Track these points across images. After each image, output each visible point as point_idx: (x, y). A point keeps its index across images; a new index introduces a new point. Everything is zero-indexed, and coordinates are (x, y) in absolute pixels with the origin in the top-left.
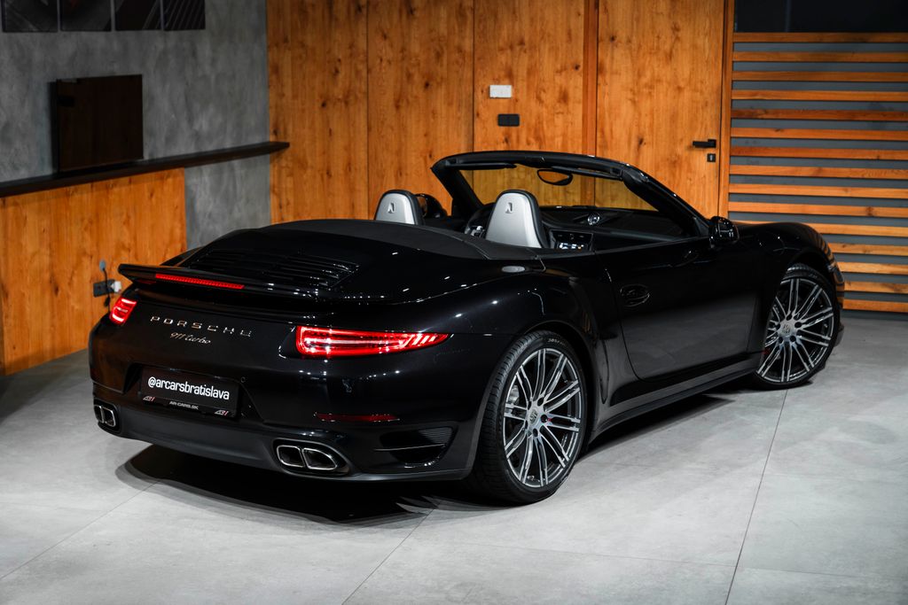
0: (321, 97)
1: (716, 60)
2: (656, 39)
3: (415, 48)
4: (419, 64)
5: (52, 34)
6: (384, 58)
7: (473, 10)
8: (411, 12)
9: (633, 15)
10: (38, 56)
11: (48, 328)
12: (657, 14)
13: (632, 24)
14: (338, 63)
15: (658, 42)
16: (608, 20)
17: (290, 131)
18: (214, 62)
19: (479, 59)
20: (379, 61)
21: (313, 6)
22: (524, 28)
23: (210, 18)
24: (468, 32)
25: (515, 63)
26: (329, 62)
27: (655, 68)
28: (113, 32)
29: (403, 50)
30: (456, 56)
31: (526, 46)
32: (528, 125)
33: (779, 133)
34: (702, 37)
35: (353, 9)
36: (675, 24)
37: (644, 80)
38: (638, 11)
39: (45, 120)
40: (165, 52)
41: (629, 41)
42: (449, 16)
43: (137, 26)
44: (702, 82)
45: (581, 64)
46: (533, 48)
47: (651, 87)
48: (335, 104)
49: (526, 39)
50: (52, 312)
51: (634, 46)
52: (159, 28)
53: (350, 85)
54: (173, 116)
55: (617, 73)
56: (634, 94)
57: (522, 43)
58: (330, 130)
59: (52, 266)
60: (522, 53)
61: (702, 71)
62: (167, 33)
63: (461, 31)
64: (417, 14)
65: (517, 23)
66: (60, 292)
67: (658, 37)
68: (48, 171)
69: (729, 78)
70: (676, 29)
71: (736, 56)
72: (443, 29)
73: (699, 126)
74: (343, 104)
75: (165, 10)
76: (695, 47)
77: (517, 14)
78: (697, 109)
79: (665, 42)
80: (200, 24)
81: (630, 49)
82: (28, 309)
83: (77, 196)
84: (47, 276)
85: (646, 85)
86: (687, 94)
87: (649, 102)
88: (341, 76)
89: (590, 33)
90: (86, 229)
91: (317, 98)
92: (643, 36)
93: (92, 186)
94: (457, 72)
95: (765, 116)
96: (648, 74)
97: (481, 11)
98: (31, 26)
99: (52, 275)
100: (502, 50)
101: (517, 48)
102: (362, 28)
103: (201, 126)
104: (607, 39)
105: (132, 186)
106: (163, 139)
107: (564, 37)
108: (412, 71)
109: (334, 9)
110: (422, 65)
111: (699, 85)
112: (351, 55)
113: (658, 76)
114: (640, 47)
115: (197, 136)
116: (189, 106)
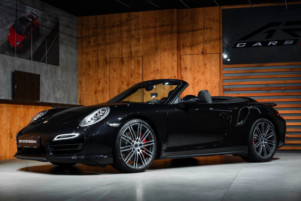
0: (95, 90)
1: (218, 73)
2: (199, 68)
3: (124, 74)
4: (125, 78)
5: (14, 57)
6: (115, 77)
7: (143, 61)
8: (123, 63)
9: (192, 61)
10: (9, 63)
11: (8, 148)
12: (199, 60)
13: (192, 64)
14: (100, 80)
15: (200, 69)
16: (184, 63)
17: (85, 102)
18: (61, 77)
19: (144, 76)
20: (113, 78)
21: (92, 62)
22: (158, 66)
23: (61, 63)
24: (141, 68)
25: (156, 77)
26: (97, 79)
27: (199, 76)
28: (32, 61)
29: (120, 75)
30: (137, 75)
31: (159, 71)
32: (160, 96)
33: (238, 95)
34: (213, 67)
35: (105, 63)
36: (205, 63)
37: (196, 81)
38: (193, 60)
39: (10, 83)
40: (47, 70)
41: (191, 69)
42: (135, 63)
43: (39, 61)
44: (214, 80)
45: (176, 76)
46: (161, 72)
47: (198, 83)
48: (99, 92)
49: (159, 69)
50: (10, 144)
51: (192, 70)
52: (45, 63)
53: (104, 86)
54: (49, 91)
55: (187, 79)
56: (193, 85)
57: (158, 70)
58: (98, 101)
59: (10, 129)
60: (158, 74)
61: (214, 77)
62: (47, 64)
63: (138, 68)
64: (125, 63)
65: (156, 65)
66: (12, 138)
67: (200, 67)
68: (10, 98)
69: (222, 79)
70: (205, 64)
71: (224, 72)
72: (133, 67)
73: (214, 94)
74: (102, 92)
75: (47, 57)
76: (211, 70)
77: (156, 62)
78: (213, 88)
79: (202, 69)
80: (58, 64)
81: (191, 71)
82: (2, 141)
83: (19, 108)
84: (9, 132)
85: (196, 82)
86: (209, 84)
87: (197, 87)
88: (101, 84)
89: (179, 67)
90: (21, 119)
91: (93, 91)
92: (195, 67)
93: (24, 106)
94: (137, 80)
95: (234, 90)
96: (197, 78)
97: (145, 61)
98: (7, 53)
99: (11, 132)
100: (151, 73)
101: (156, 72)
102: (108, 68)
103: (57, 96)
104: (184, 69)
105: (36, 109)
106: (46, 97)
107: (171, 68)
108: (123, 81)
109: (99, 63)
110: (126, 79)
111: (213, 82)
112: (104, 77)
113: (200, 79)
114: (194, 70)
115: (56, 98)
116: (54, 89)
